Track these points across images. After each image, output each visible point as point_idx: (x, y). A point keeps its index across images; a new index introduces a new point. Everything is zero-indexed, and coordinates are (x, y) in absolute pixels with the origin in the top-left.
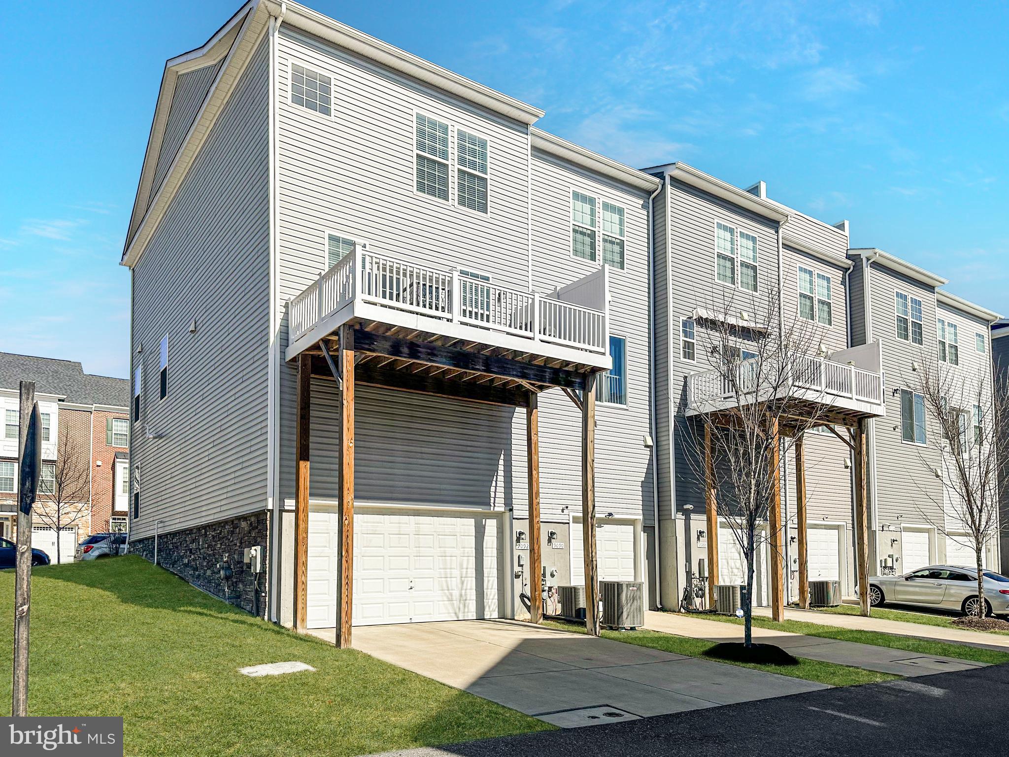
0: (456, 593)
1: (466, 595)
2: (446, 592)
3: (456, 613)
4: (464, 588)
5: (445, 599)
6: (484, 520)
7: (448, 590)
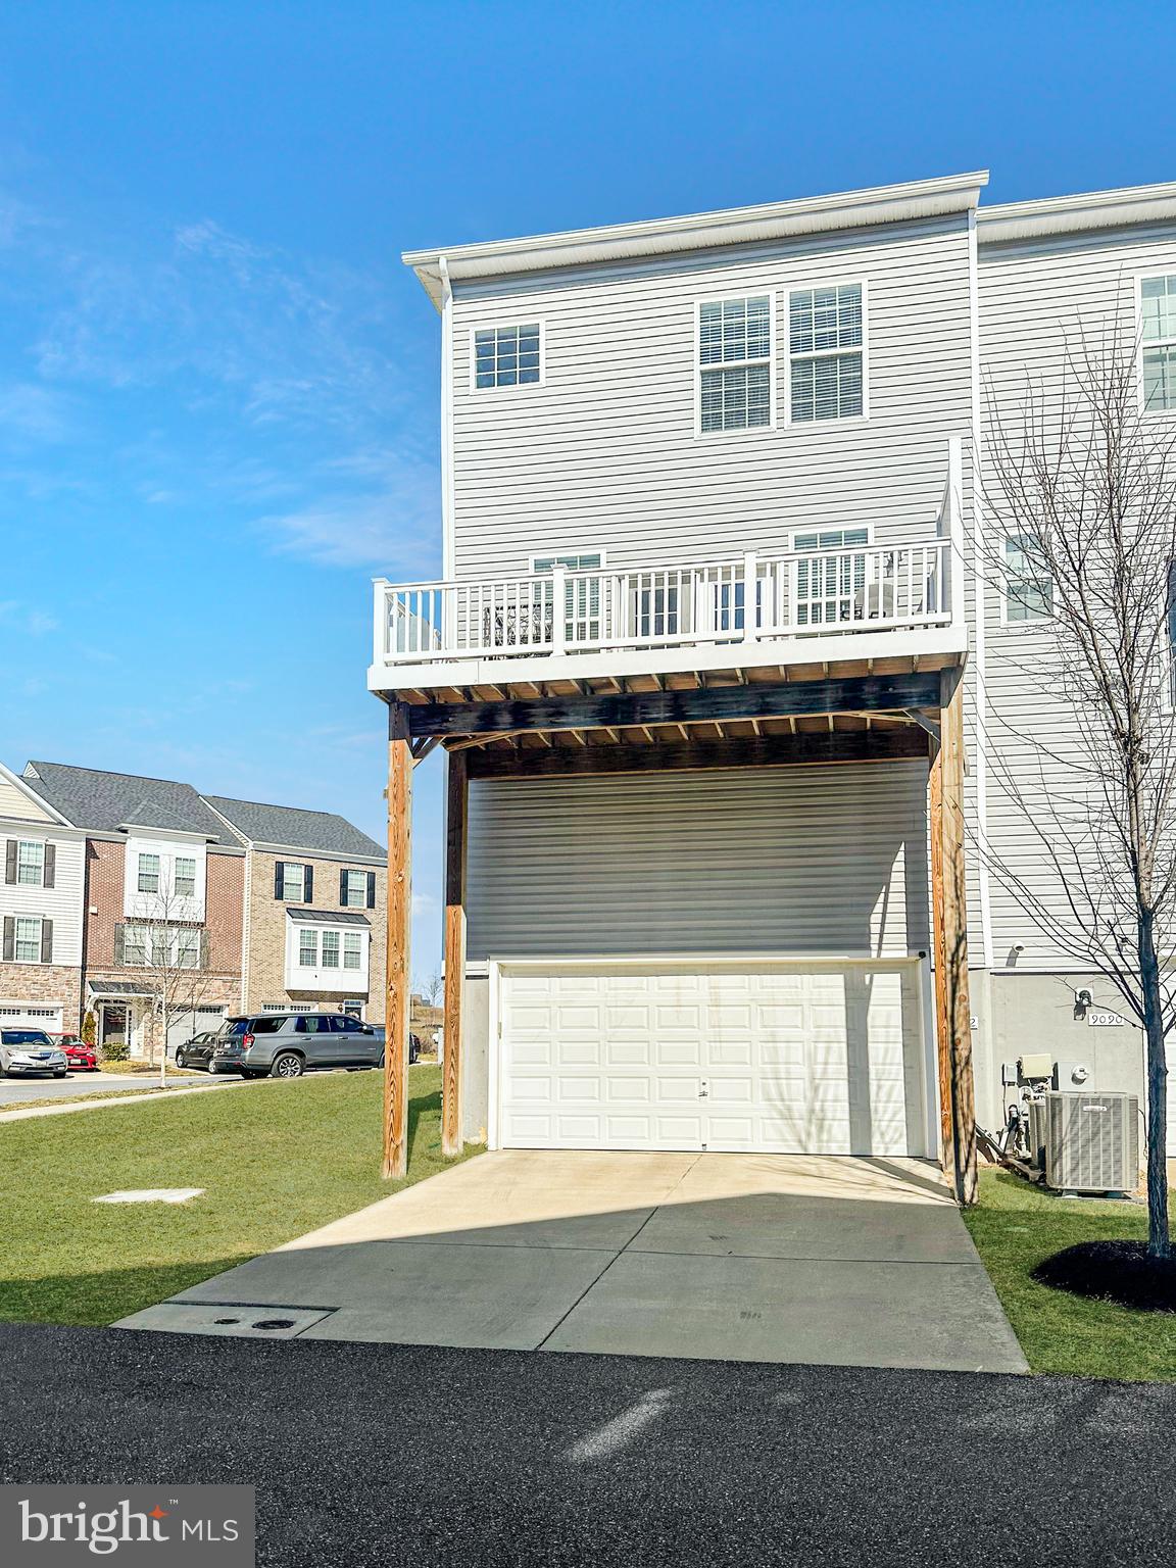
0: (799, 1107)
1: (822, 1110)
2: (779, 1103)
3: (800, 1141)
4: (820, 1096)
5: (775, 1115)
6: (867, 977)
7: (783, 1100)
